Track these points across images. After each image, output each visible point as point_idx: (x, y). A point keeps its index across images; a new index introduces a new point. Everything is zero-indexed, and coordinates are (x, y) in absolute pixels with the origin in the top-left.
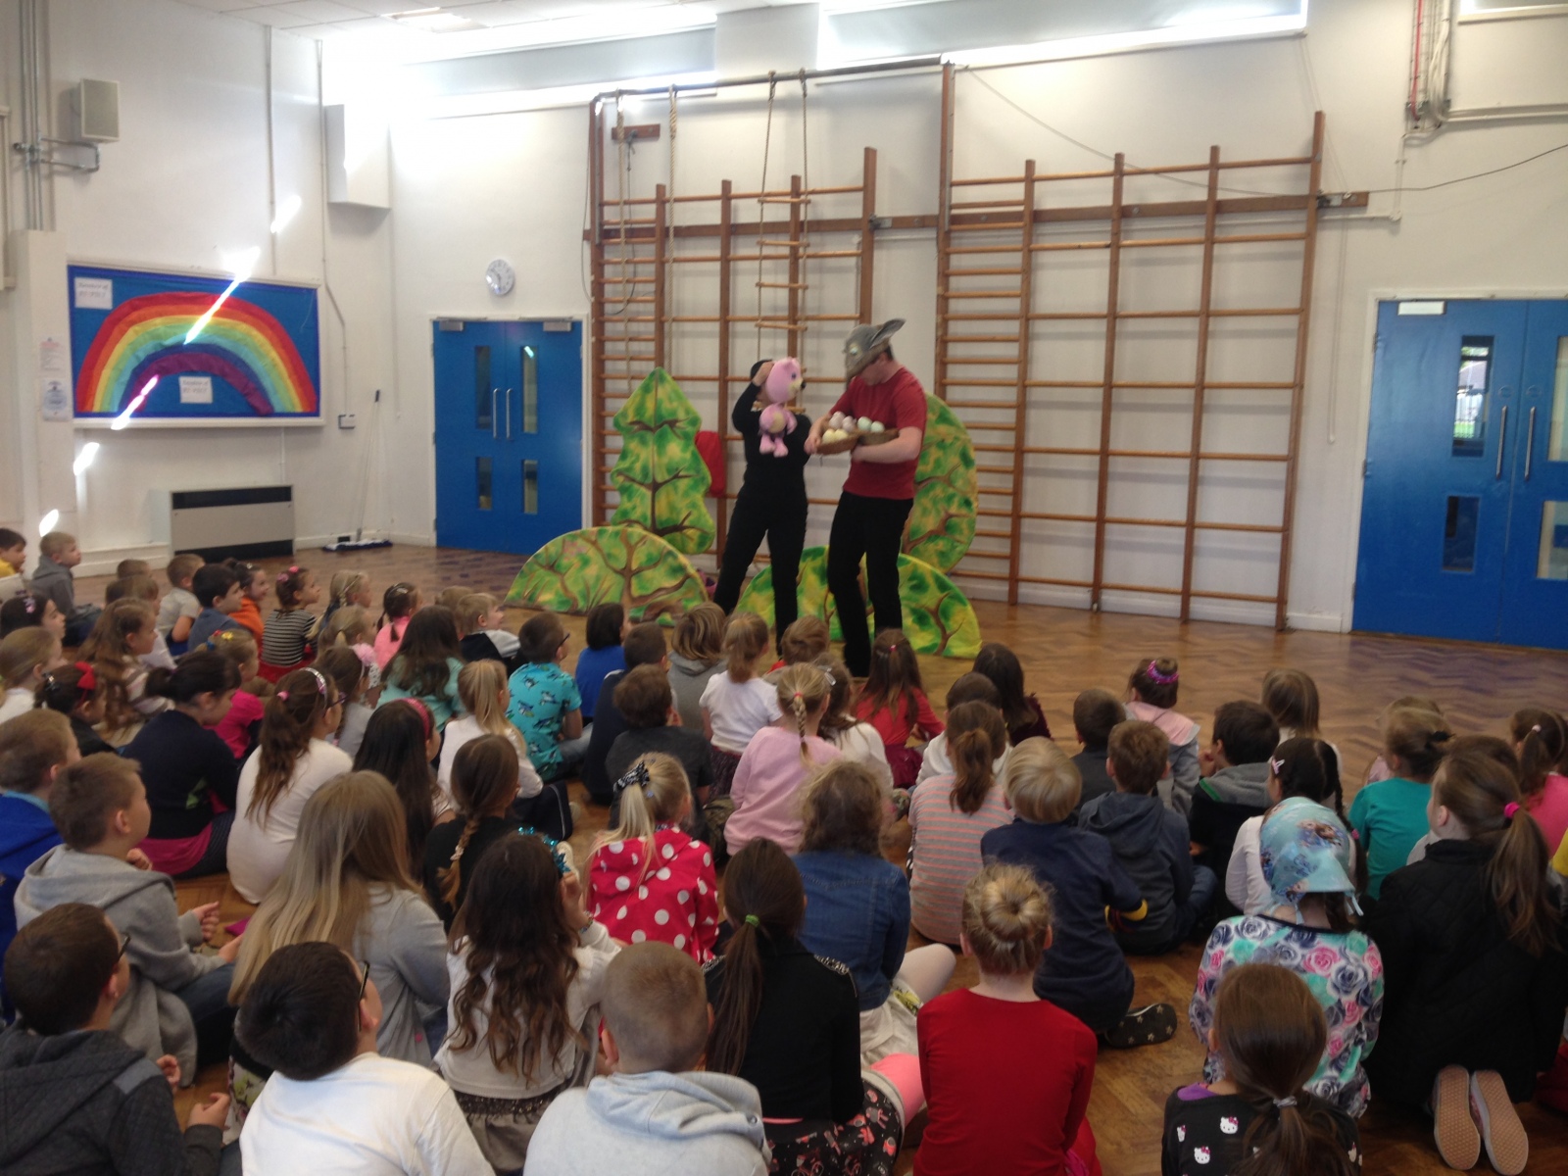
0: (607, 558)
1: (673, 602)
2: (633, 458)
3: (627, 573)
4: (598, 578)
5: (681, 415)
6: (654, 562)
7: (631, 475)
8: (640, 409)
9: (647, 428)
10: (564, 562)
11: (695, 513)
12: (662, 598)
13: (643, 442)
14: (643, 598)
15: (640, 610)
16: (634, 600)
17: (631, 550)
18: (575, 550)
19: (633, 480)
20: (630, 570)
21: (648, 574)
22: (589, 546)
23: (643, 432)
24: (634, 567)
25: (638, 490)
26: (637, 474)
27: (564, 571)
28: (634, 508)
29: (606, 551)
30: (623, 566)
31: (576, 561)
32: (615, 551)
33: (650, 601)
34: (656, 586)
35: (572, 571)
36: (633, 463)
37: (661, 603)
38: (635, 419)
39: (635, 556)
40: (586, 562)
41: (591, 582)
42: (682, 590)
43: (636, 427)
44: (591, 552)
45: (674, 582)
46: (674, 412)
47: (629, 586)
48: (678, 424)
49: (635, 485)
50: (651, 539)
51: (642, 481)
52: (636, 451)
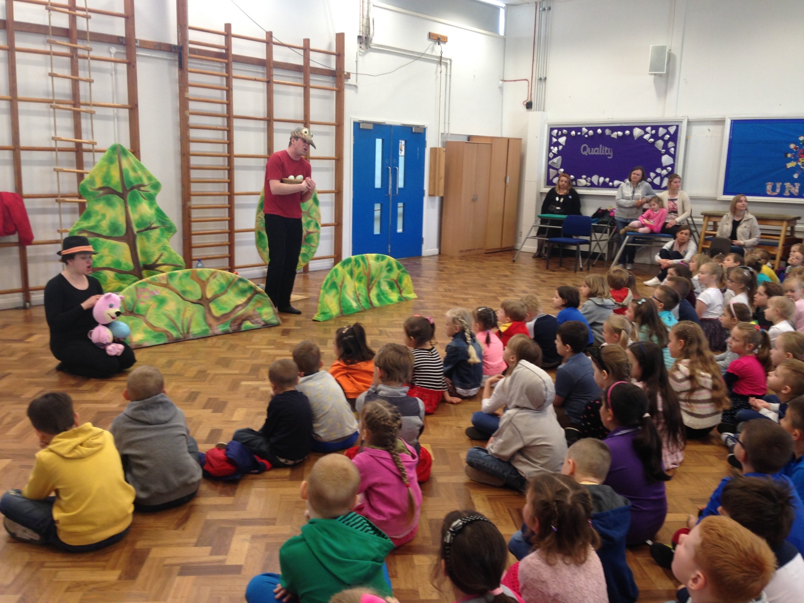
0: (182, 295)
1: (251, 313)
2: (99, 217)
3: (204, 302)
4: (179, 311)
5: (146, 181)
6: (224, 290)
7: (97, 231)
8: (107, 177)
9: (114, 192)
10: (141, 306)
11: (166, 254)
12: (240, 312)
13: (110, 204)
14: (225, 316)
15: (226, 324)
16: (217, 319)
17: (203, 284)
18: (146, 294)
19: (99, 235)
20: (207, 299)
21: (224, 298)
22: (160, 288)
23: (110, 196)
24: (209, 296)
25: (103, 243)
26: (104, 229)
27: (143, 313)
28: (101, 257)
29: (179, 289)
30: (200, 298)
31: (151, 303)
32: (188, 288)
33: (233, 316)
34: (233, 305)
35: (151, 311)
36: (99, 221)
37: (242, 315)
38: (101, 186)
39: (208, 288)
40: (162, 301)
41: (173, 316)
42: (252, 303)
43: (101, 192)
44: (164, 293)
45: (243, 300)
46: (141, 179)
47: (210, 310)
48: (142, 188)
49: (101, 239)
50: (221, 273)
51: (110, 235)
52: (102, 212)
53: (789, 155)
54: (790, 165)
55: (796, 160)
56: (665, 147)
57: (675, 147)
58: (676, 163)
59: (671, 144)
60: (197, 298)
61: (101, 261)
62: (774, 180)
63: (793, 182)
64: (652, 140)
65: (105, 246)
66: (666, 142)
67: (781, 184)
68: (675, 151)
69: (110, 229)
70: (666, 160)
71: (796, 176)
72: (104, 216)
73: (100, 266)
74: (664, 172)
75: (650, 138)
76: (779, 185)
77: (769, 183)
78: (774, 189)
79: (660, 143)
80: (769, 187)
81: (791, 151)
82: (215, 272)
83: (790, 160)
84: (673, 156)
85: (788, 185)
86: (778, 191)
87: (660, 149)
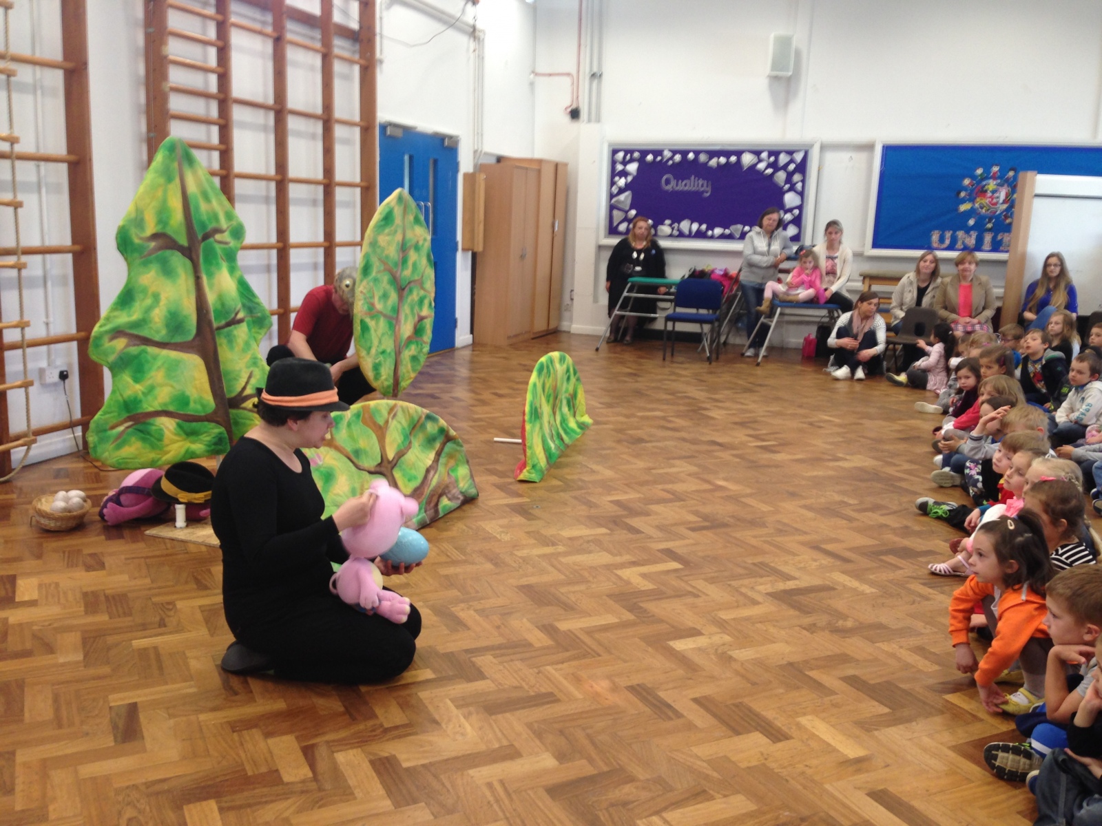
0: (354, 458)
1: (445, 478)
2: (149, 301)
3: (385, 468)
5: (224, 224)
6: (409, 439)
7: (145, 333)
8: (163, 211)
9: (173, 245)
12: (433, 480)
13: (167, 271)
14: (416, 491)
17: (381, 431)
19: (147, 341)
20: (389, 462)
21: (410, 456)
23: (168, 253)
24: (391, 455)
25: (155, 358)
26: (157, 328)
28: (151, 389)
29: (349, 448)
30: (379, 461)
32: (362, 444)
33: (426, 491)
34: (422, 469)
36: (148, 310)
37: (436, 486)
38: (155, 231)
39: (388, 440)
42: (442, 460)
43: (153, 244)
45: (432, 456)
46: (215, 217)
48: (218, 237)
49: (152, 350)
50: (402, 407)
51: (166, 340)
52: (152, 289)
53: (963, 194)
54: (964, 207)
55: (972, 200)
56: (789, 179)
57: (803, 181)
58: (805, 204)
59: (797, 177)
60: (376, 463)
61: (150, 398)
62: (943, 228)
63: (968, 230)
64: (769, 171)
65: (159, 363)
66: (790, 175)
67: (951, 232)
68: (803, 187)
69: (167, 326)
70: (790, 199)
71: (971, 222)
72: (156, 297)
73: (151, 409)
74: (788, 217)
75: (766, 168)
76: (948, 235)
77: (936, 232)
78: (942, 240)
79: (781, 176)
80: (935, 237)
81: (965, 189)
82: (395, 406)
83: (963, 201)
84: (801, 194)
85: (960, 234)
86: (947, 242)
87: (782, 184)
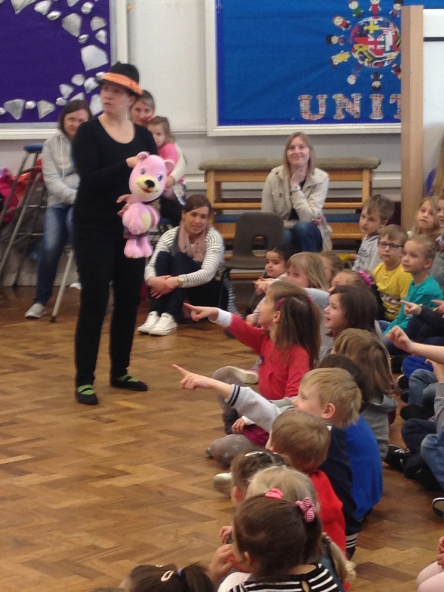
53: (335, 40)
54: (339, 59)
55: (349, 48)
57: (107, 29)
59: (97, 23)
64: (55, 14)
66: (86, 19)
68: (108, 37)
70: (91, 56)
71: (352, 80)
74: (91, 83)
76: (322, 99)
77: (305, 96)
78: (314, 108)
79: (73, 22)
80: (305, 104)
81: (337, 31)
83: (337, 50)
84: (106, 48)
85: (339, 97)
87: (76, 34)
